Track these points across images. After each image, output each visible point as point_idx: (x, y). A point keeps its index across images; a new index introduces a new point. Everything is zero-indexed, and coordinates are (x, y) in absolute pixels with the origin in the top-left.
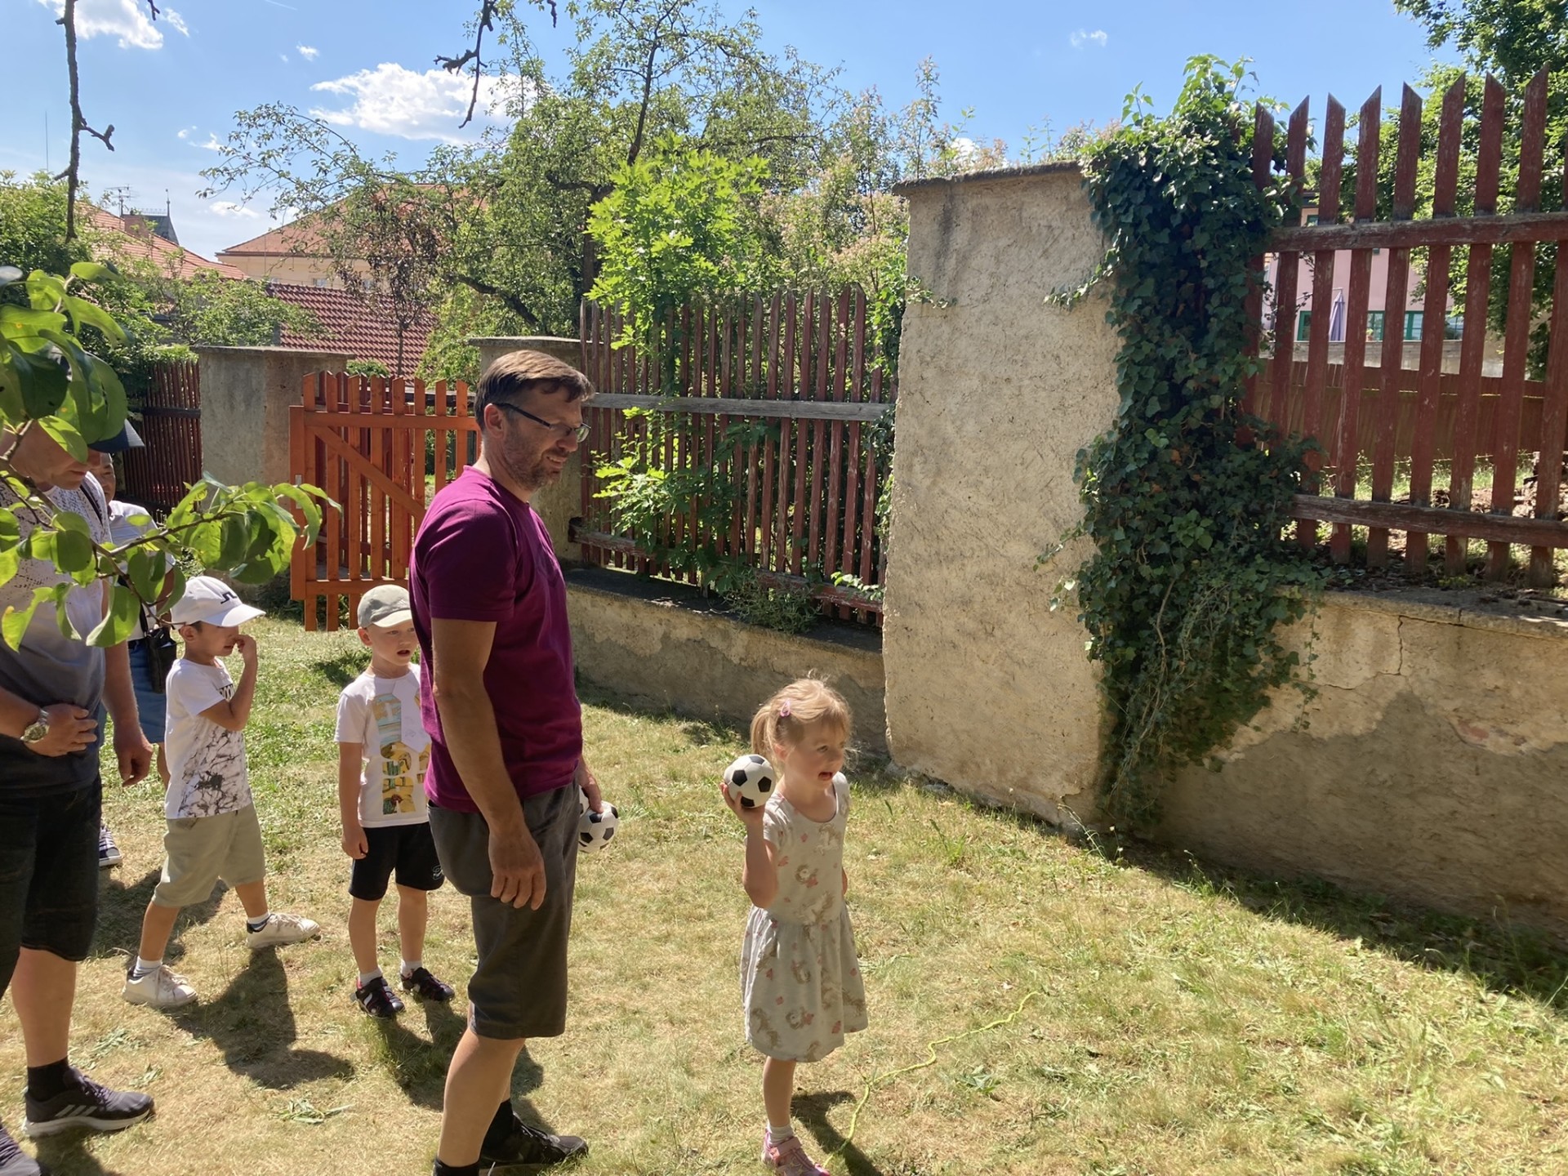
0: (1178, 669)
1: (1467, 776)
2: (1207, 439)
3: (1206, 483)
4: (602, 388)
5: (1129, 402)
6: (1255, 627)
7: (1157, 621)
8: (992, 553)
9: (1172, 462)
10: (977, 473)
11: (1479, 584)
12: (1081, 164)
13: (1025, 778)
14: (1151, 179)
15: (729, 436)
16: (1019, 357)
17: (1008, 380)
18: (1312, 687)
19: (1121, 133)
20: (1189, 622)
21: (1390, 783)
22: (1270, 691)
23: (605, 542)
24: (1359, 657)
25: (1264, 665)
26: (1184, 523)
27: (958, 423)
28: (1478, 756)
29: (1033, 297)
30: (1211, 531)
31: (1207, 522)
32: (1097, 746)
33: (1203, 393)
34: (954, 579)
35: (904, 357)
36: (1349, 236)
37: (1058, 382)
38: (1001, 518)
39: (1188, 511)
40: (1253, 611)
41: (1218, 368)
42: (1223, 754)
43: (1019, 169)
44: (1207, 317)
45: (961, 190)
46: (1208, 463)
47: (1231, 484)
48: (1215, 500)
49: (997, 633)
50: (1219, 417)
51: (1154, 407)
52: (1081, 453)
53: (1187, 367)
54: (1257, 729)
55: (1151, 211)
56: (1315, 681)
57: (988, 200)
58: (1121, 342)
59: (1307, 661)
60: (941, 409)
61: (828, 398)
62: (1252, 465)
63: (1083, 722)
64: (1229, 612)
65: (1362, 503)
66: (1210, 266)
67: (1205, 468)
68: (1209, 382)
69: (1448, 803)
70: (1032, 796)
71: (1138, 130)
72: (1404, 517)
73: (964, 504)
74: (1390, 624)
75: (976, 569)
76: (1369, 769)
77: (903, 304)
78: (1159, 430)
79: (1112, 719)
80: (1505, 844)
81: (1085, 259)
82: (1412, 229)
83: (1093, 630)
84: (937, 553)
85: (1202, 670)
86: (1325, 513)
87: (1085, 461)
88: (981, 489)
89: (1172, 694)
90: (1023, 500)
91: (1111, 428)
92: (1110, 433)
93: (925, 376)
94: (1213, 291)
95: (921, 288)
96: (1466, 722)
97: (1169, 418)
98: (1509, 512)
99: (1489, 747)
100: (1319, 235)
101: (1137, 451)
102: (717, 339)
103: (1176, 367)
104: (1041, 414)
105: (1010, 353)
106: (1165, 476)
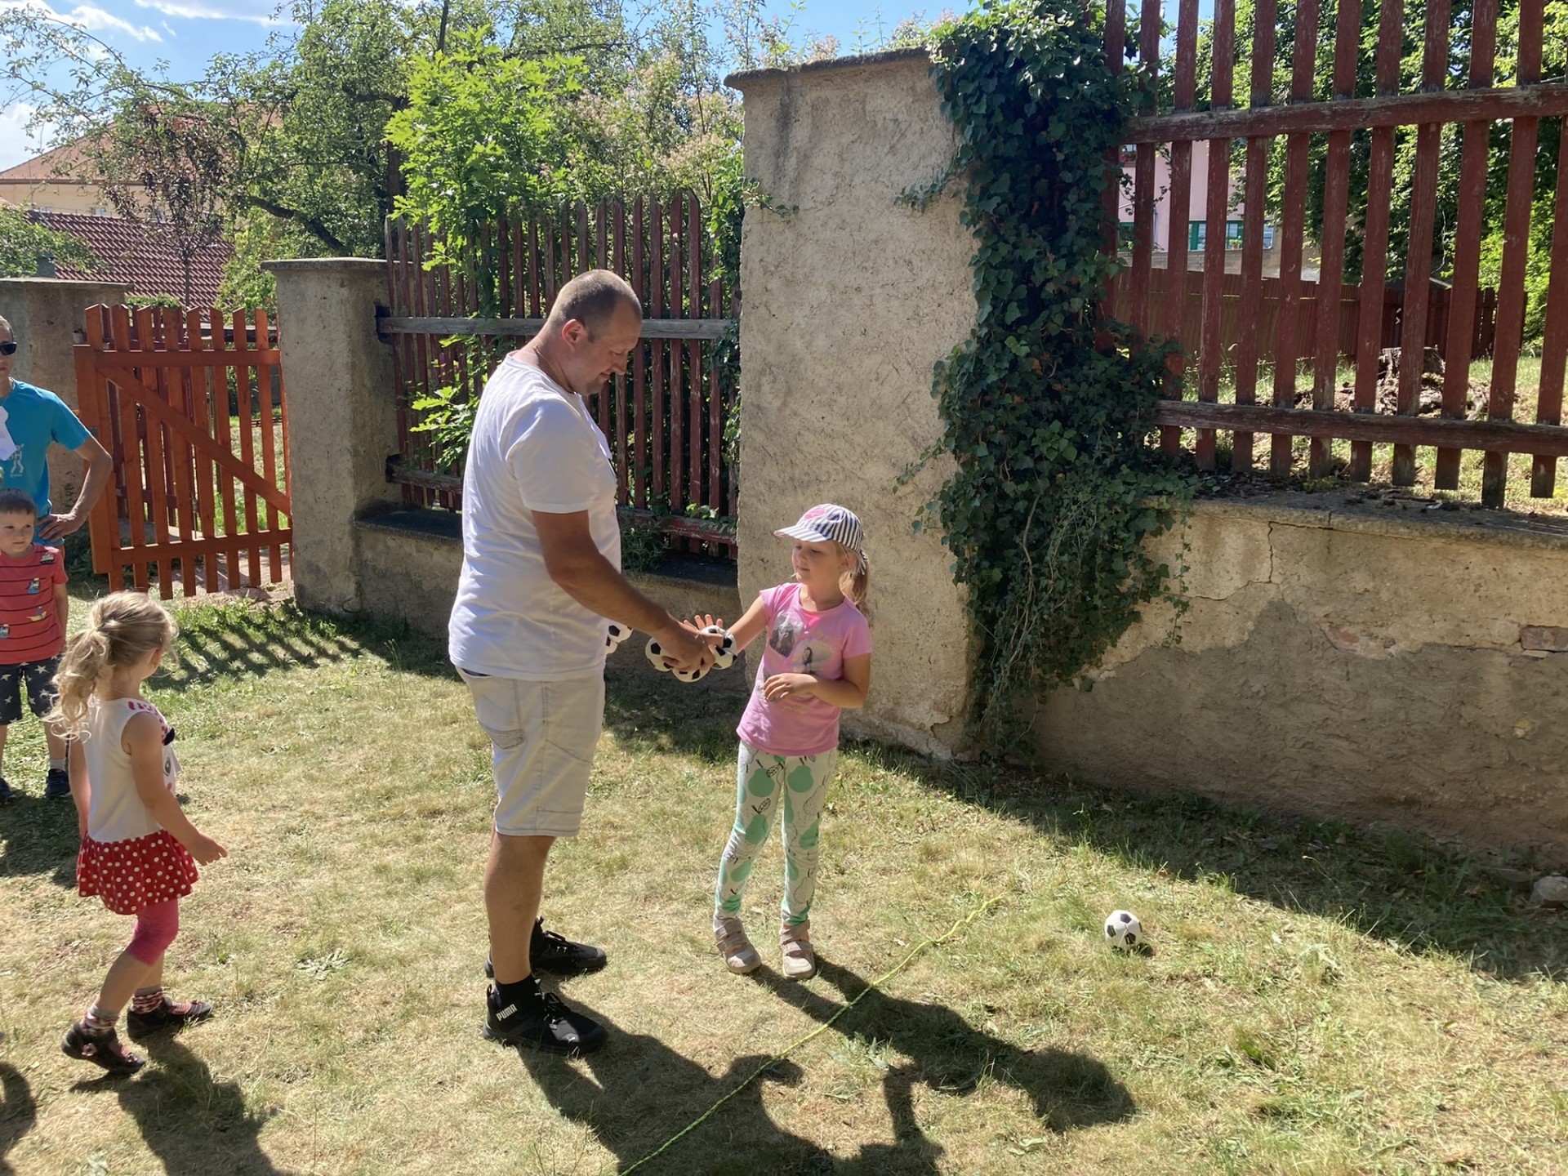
0: (1046, 589)
1: (1337, 682)
2: (1067, 345)
3: (1068, 392)
4: (413, 312)
5: (988, 308)
6: (1123, 541)
7: (1023, 539)
8: (849, 476)
9: (1033, 371)
10: (829, 391)
11: (1342, 486)
12: (928, 49)
13: (892, 709)
14: (1001, 66)
16: (869, 264)
17: (858, 289)
18: (1184, 599)
19: (969, 16)
20: (1057, 538)
21: (1262, 693)
22: (1140, 607)
24: (1229, 568)
25: (1134, 579)
26: (1047, 435)
27: (808, 338)
28: (1348, 660)
29: (881, 197)
30: (1074, 443)
31: (1071, 433)
32: (965, 671)
33: (1061, 297)
35: (746, 267)
36: (1206, 125)
37: (911, 289)
38: (858, 439)
39: (1050, 423)
40: (1121, 524)
41: (1078, 268)
42: (1093, 673)
43: (861, 57)
44: (1064, 214)
45: (799, 82)
46: (1068, 371)
47: (1094, 392)
48: (1076, 410)
50: (1077, 322)
51: (1014, 314)
52: (939, 365)
53: (1046, 269)
54: (1128, 646)
55: (1003, 100)
56: (1187, 594)
57: (829, 93)
58: (977, 244)
59: (1178, 573)
60: (788, 323)
61: (665, 315)
62: (1113, 371)
63: (949, 646)
64: (1097, 526)
65: (1226, 407)
66: (1065, 160)
67: (1066, 377)
68: (1069, 284)
69: (1320, 711)
70: (900, 727)
71: (986, 13)
72: (1269, 419)
73: (817, 425)
74: (1260, 531)
75: (833, 494)
76: (1241, 681)
77: (742, 212)
78: (1019, 338)
79: (979, 643)
80: (1376, 748)
82: (1271, 116)
83: (957, 551)
84: (792, 479)
85: (1071, 588)
86: (1189, 418)
87: (943, 374)
88: (835, 408)
89: (1042, 614)
90: (880, 418)
91: (968, 337)
92: (968, 343)
93: (769, 287)
94: (1070, 186)
95: (760, 192)
96: (1338, 628)
97: (1028, 325)
98: (1371, 410)
99: (1359, 649)
100: (1175, 125)
101: (997, 361)
102: (539, 254)
103: (1035, 268)
104: (895, 325)
105: (859, 260)
106: (1028, 388)
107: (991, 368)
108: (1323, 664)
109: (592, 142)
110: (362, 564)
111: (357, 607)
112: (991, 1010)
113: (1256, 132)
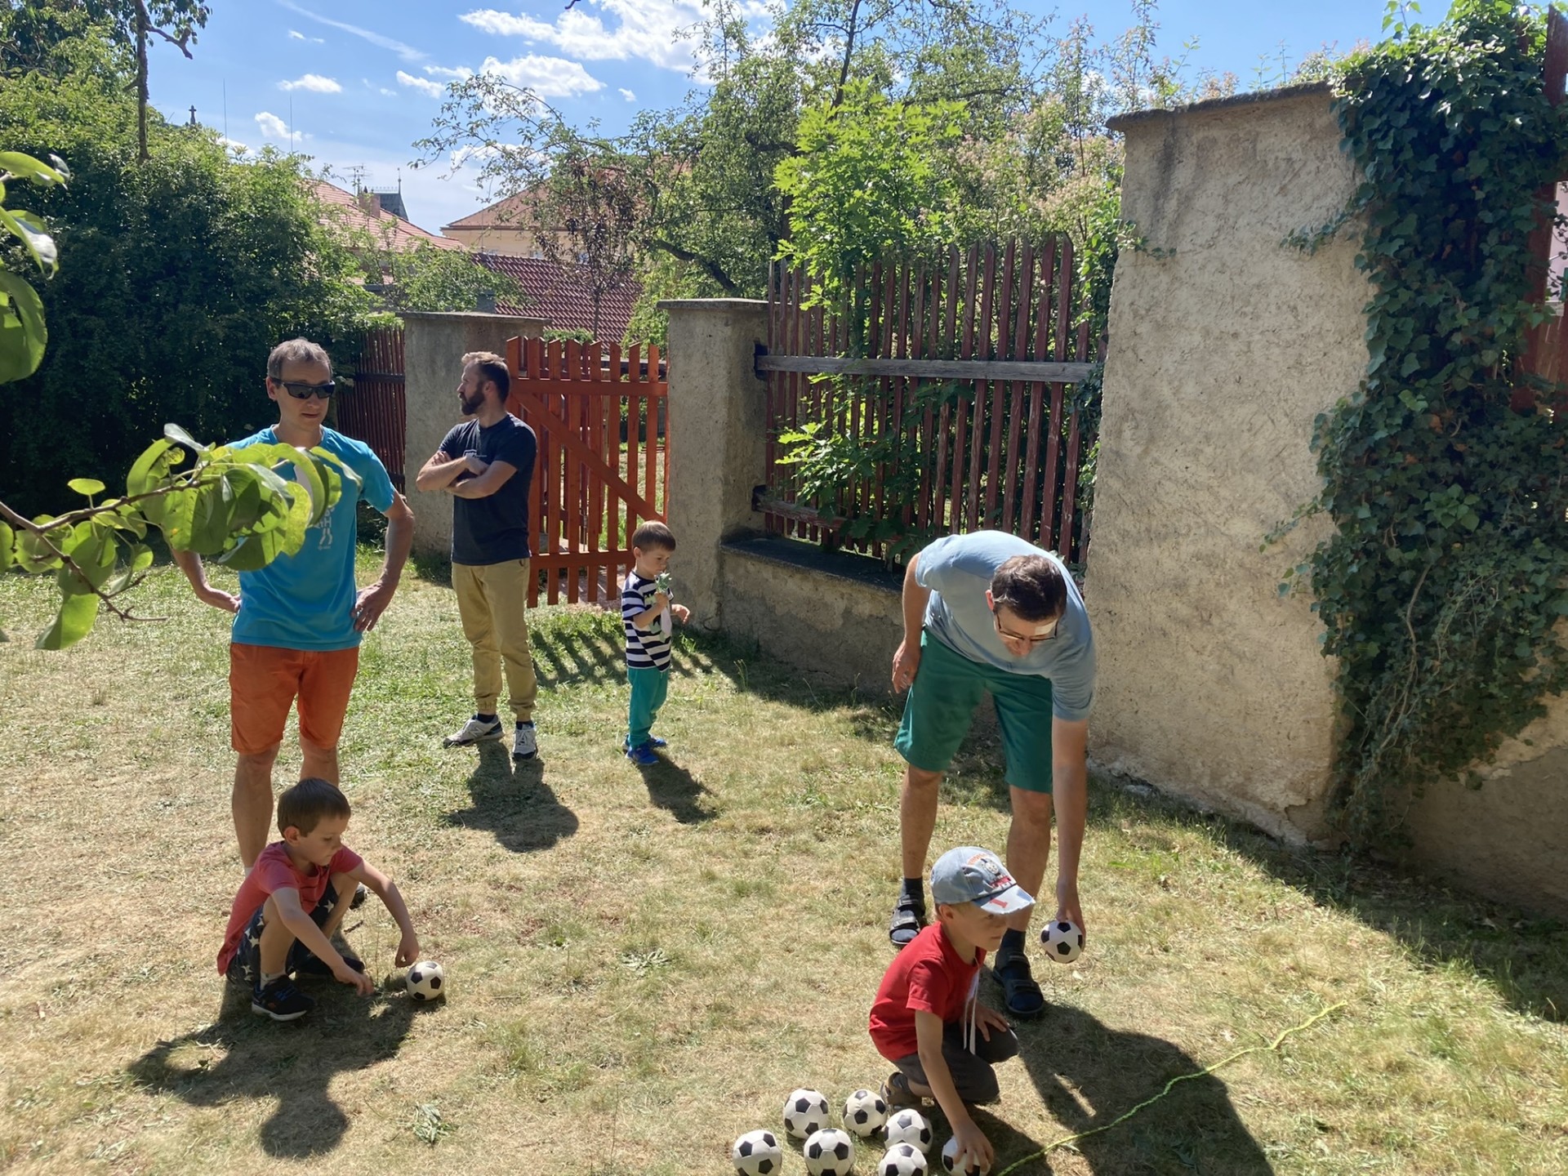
0: (1430, 670)
2: (1476, 401)
3: (1472, 454)
4: (789, 351)
5: (1381, 359)
6: (1530, 623)
7: (1406, 614)
8: (1211, 531)
9: (1431, 429)
10: (1196, 440)
12: (1330, 83)
13: (1243, 784)
14: (1416, 97)
15: (918, 398)
17: (1235, 335)
19: (1381, 46)
20: (1448, 615)
22: (1547, 700)
23: (788, 512)
25: (1541, 668)
26: (1443, 499)
27: (1176, 383)
29: (1266, 240)
30: (1477, 510)
31: (1473, 499)
32: (1328, 752)
33: (1472, 348)
34: (1167, 559)
35: (1115, 311)
37: (1294, 336)
38: (1224, 492)
39: (1448, 485)
40: (1529, 606)
41: (1493, 317)
42: (1483, 769)
43: (1255, 94)
44: (1480, 258)
45: (1186, 123)
46: (1476, 431)
47: (1505, 454)
48: (1482, 474)
49: (1216, 621)
50: (1491, 377)
51: (1412, 365)
52: (1321, 418)
53: (1454, 317)
54: (1528, 743)
55: (1415, 135)
57: (1215, 133)
58: (1373, 290)
60: (1156, 368)
61: (1028, 358)
62: (1532, 433)
63: (1312, 725)
64: (1498, 605)
66: (1487, 197)
67: (1472, 437)
68: (1481, 335)
70: (1249, 804)
71: (1402, 42)
73: (1180, 475)
75: (1192, 549)
77: (1115, 252)
78: (1416, 392)
79: (1347, 723)
81: (1331, 195)
83: (1329, 621)
84: (1148, 530)
85: (1462, 672)
87: (1325, 428)
88: (1201, 459)
89: (1423, 698)
90: (1250, 471)
91: (1357, 389)
92: (1355, 395)
93: (1138, 331)
94: (1490, 226)
95: (1135, 235)
97: (1429, 378)
101: (1389, 416)
102: (910, 296)
103: (1440, 317)
104: (1274, 374)
105: (1238, 305)
106: (1424, 447)
107: (1381, 423)
109: (970, 187)
110: (724, 585)
111: (716, 626)
112: (1323, 1128)
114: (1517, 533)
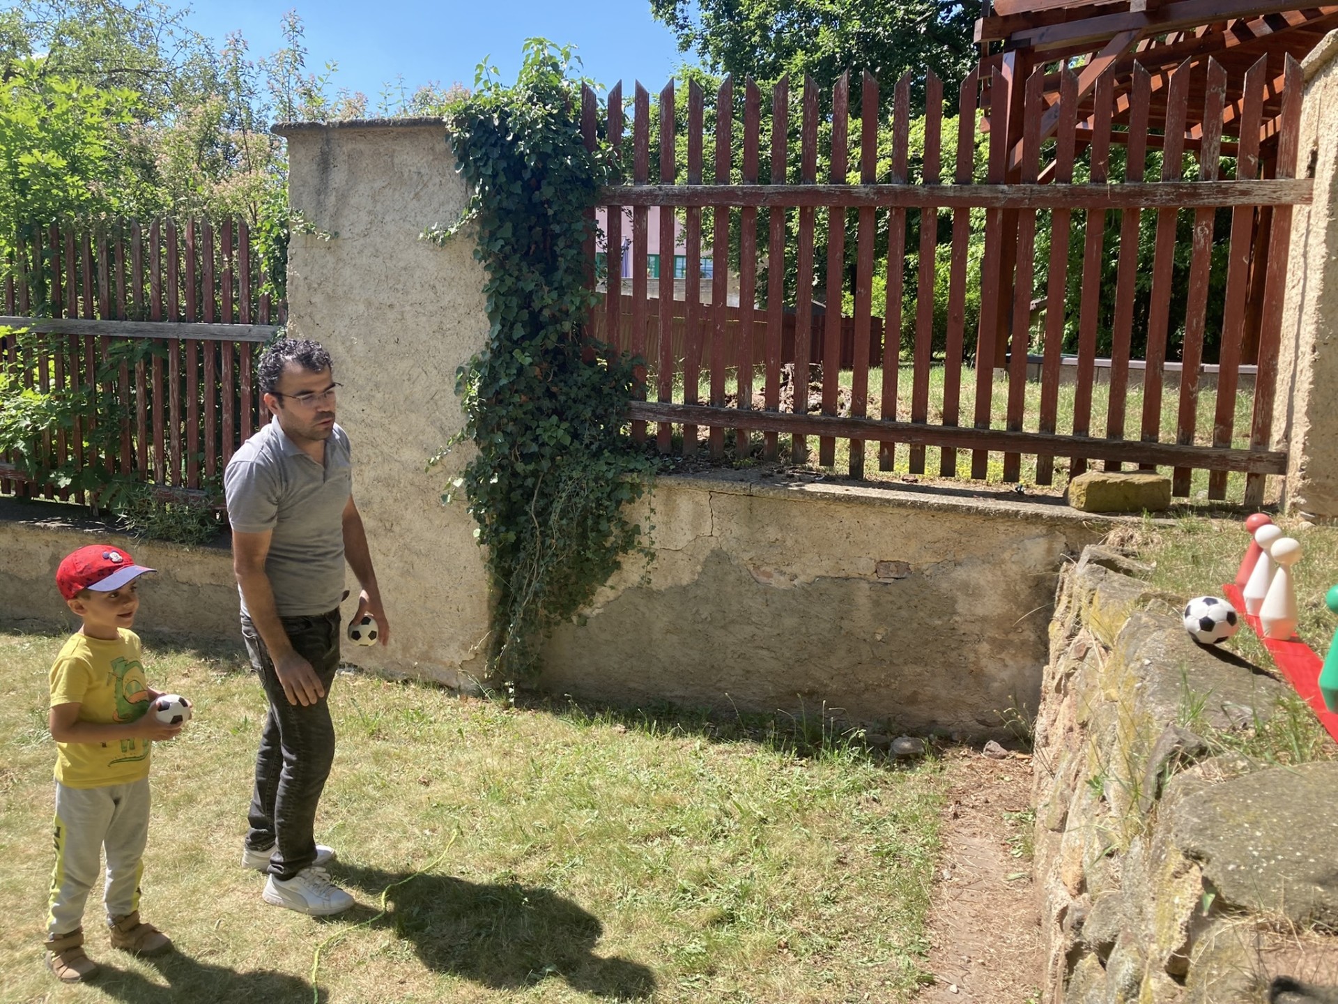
0: (550, 547)
1: (760, 607)
2: (560, 357)
3: (562, 394)
5: (498, 327)
6: (606, 507)
7: (531, 508)
8: (387, 459)
9: (535, 377)
10: (368, 388)
11: (759, 464)
12: (444, 120)
13: (427, 652)
14: (504, 137)
16: (400, 286)
17: (391, 306)
18: (652, 551)
19: (476, 97)
20: (558, 506)
21: (709, 619)
22: (620, 557)
24: (683, 525)
25: (615, 536)
26: (547, 426)
27: (348, 343)
28: (767, 591)
29: (408, 234)
30: (569, 432)
31: (565, 425)
32: (487, 616)
33: (555, 320)
35: (292, 283)
36: (657, 195)
37: (436, 308)
38: (394, 428)
39: (549, 417)
40: (605, 495)
41: (567, 298)
42: (587, 611)
43: (389, 119)
44: (555, 257)
45: (336, 135)
46: (562, 378)
47: (581, 394)
48: (570, 407)
49: (396, 529)
50: (568, 339)
51: (519, 332)
52: (460, 369)
53: (542, 298)
54: (612, 588)
55: (505, 165)
56: (653, 546)
57: (361, 146)
58: (488, 276)
59: (647, 531)
60: (330, 331)
61: (217, 320)
62: (596, 378)
63: (474, 597)
64: (587, 497)
65: (678, 406)
66: (555, 214)
67: (561, 382)
68: (560, 310)
69: (749, 630)
70: (434, 666)
71: (489, 95)
72: (707, 416)
73: (358, 416)
74: (703, 498)
75: (373, 474)
76: (694, 610)
77: (288, 237)
78: (523, 351)
79: (498, 592)
80: (788, 655)
81: (452, 203)
82: (702, 192)
83: (480, 519)
85: (569, 545)
86: (652, 414)
87: (464, 376)
88: (374, 403)
89: (547, 567)
90: (412, 411)
91: (484, 348)
92: (483, 353)
93: (313, 301)
94: (558, 236)
95: (304, 221)
96: (758, 568)
97: (531, 340)
98: (776, 409)
99: (774, 584)
100: (636, 193)
101: (507, 368)
103: (534, 297)
104: (423, 337)
105: (391, 282)
106: (530, 388)
107: (503, 373)
108: (750, 595)
113: (691, 201)
114: (594, 447)
